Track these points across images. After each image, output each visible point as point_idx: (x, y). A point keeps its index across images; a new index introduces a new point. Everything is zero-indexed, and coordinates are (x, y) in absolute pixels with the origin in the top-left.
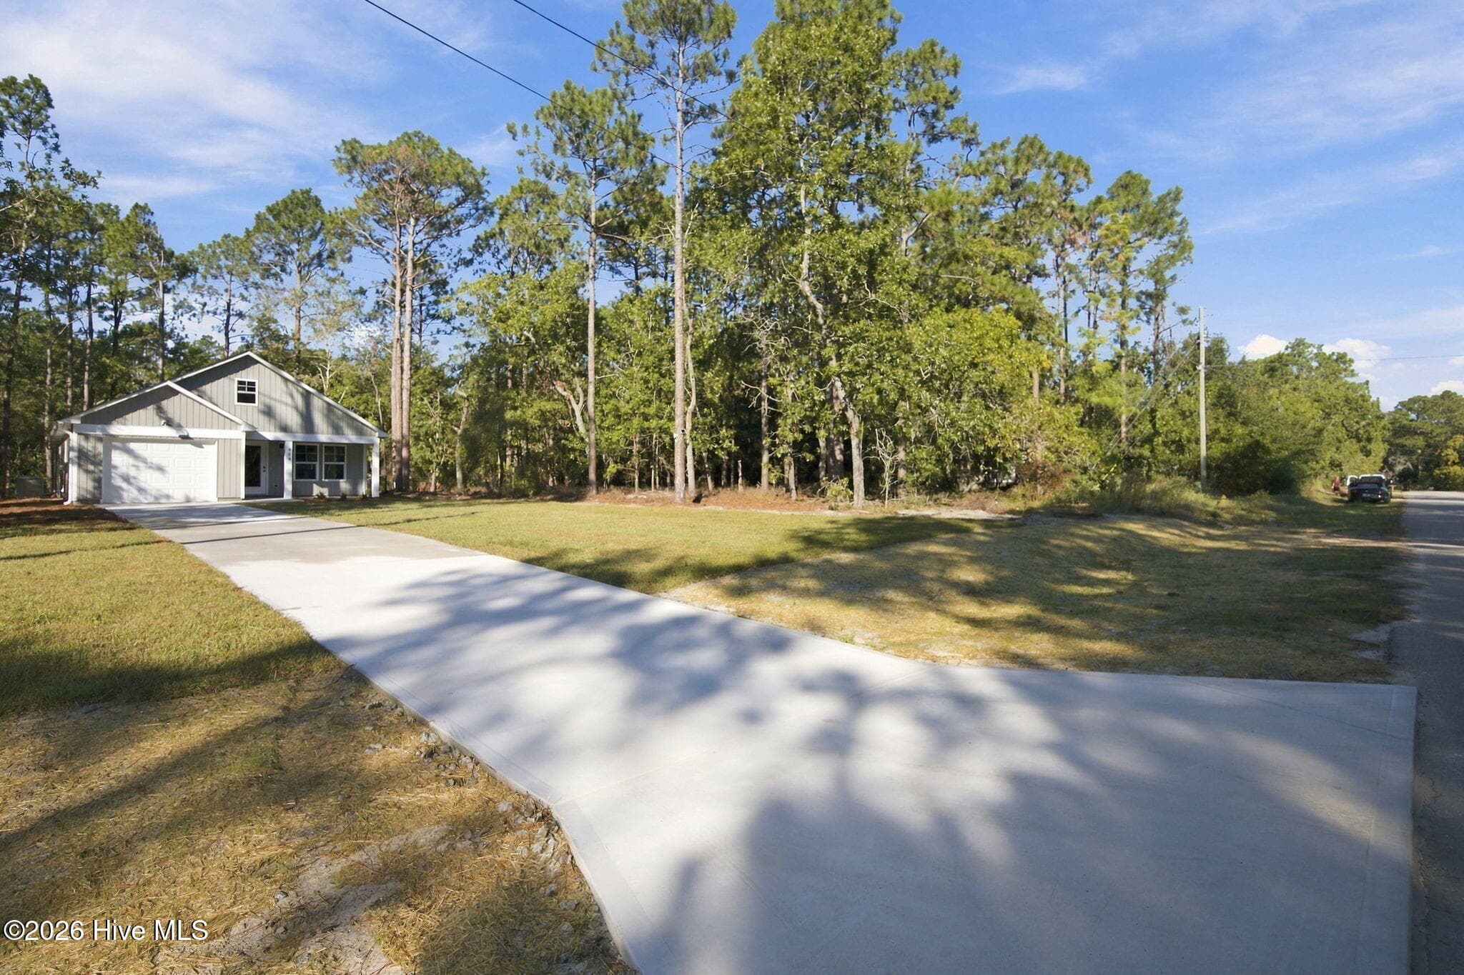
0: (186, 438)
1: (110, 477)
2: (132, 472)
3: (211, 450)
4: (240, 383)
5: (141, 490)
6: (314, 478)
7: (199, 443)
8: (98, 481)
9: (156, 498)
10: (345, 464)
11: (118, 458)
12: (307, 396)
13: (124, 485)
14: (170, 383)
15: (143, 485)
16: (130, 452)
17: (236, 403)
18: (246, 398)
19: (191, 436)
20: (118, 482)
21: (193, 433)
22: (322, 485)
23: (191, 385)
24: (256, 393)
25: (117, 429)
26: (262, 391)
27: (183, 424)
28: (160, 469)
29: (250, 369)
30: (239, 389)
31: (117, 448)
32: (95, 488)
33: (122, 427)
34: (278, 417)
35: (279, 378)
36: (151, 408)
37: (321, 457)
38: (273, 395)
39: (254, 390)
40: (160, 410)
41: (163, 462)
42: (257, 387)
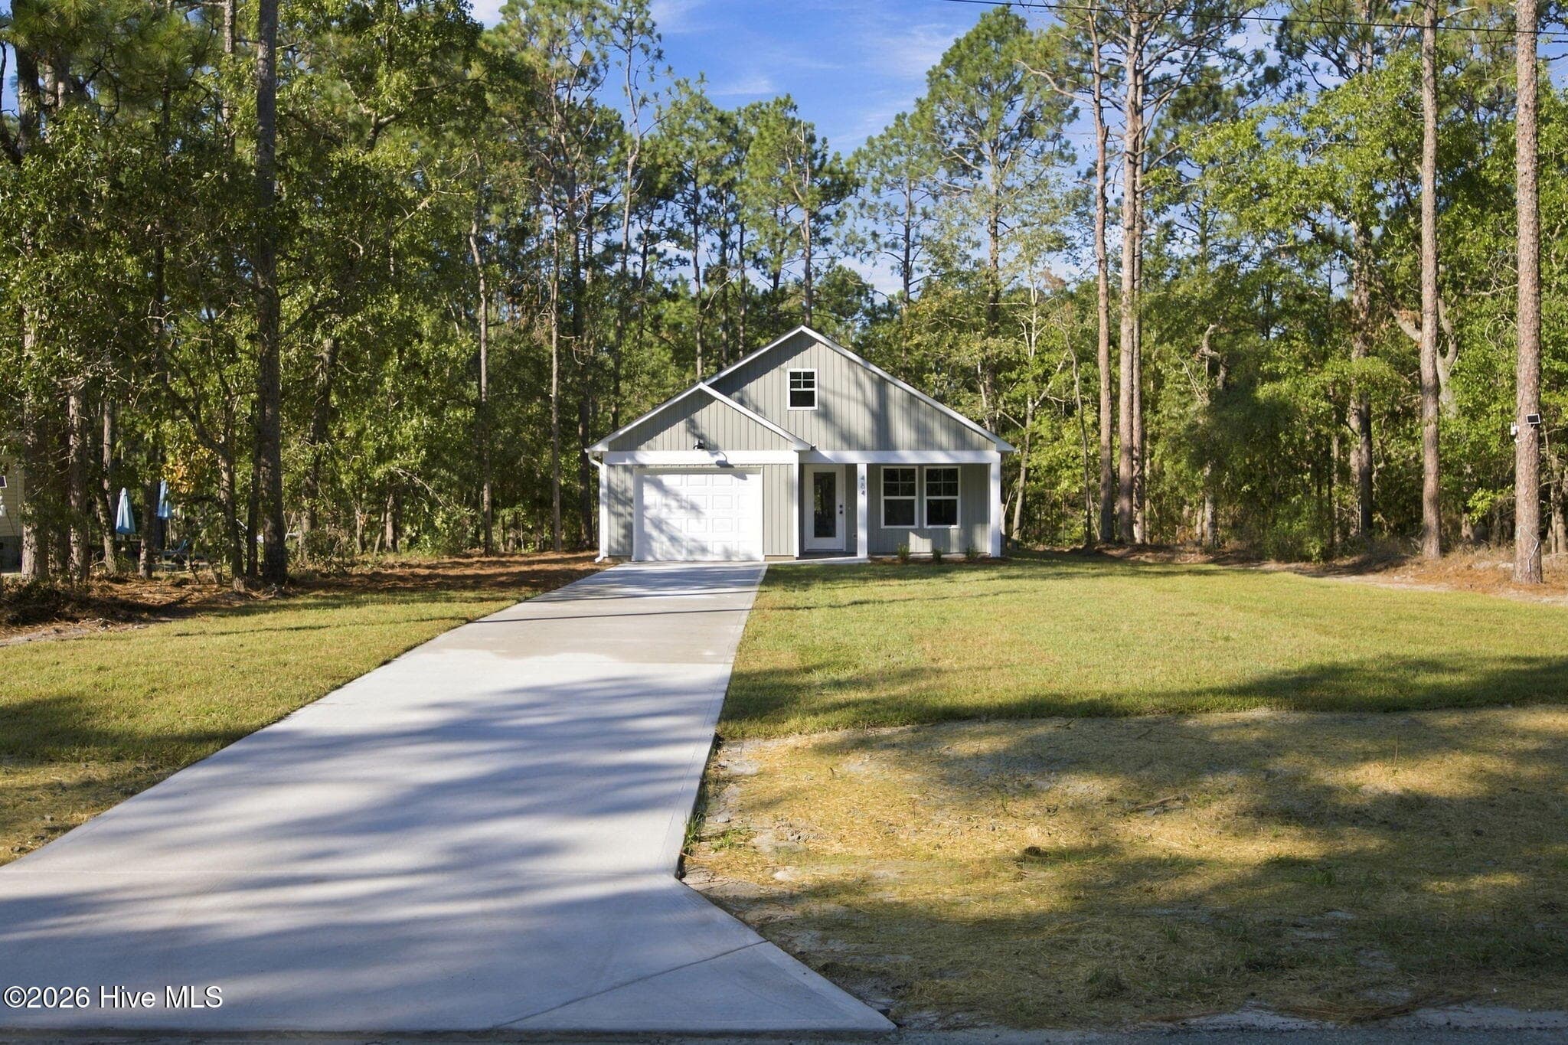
0: (724, 467)
1: (641, 525)
2: (664, 514)
3: (755, 481)
4: (793, 375)
5: (673, 539)
6: (912, 523)
7: (741, 473)
8: (628, 527)
9: (690, 552)
10: (958, 498)
11: (650, 496)
12: (881, 384)
13: (655, 533)
14: (703, 386)
15: (677, 534)
16: (659, 486)
17: (789, 407)
18: (803, 398)
19: (730, 462)
20: (649, 528)
21: (734, 457)
22: (922, 534)
23: (727, 386)
24: (815, 389)
25: (648, 456)
26: (822, 383)
27: (721, 445)
28: (694, 508)
29: (805, 354)
30: (793, 385)
31: (647, 481)
32: (625, 537)
33: (650, 453)
34: (838, 421)
35: (844, 360)
36: (681, 425)
37: (921, 488)
38: (838, 388)
39: (811, 385)
40: (692, 427)
41: (698, 501)
42: (816, 380)
